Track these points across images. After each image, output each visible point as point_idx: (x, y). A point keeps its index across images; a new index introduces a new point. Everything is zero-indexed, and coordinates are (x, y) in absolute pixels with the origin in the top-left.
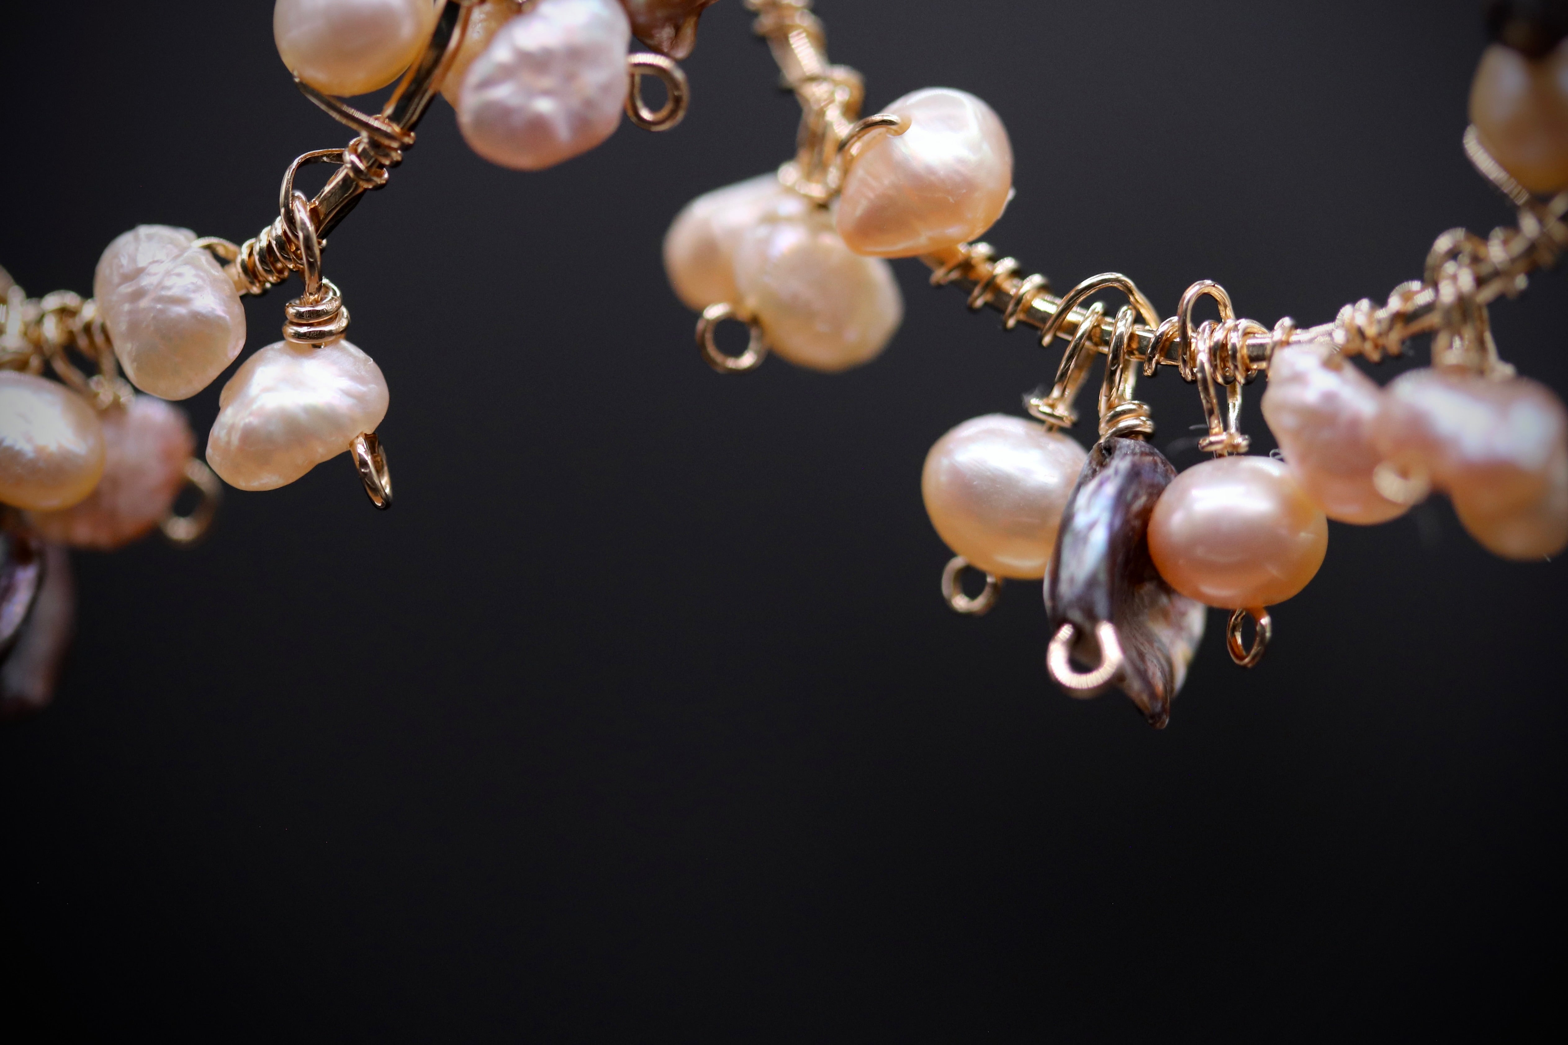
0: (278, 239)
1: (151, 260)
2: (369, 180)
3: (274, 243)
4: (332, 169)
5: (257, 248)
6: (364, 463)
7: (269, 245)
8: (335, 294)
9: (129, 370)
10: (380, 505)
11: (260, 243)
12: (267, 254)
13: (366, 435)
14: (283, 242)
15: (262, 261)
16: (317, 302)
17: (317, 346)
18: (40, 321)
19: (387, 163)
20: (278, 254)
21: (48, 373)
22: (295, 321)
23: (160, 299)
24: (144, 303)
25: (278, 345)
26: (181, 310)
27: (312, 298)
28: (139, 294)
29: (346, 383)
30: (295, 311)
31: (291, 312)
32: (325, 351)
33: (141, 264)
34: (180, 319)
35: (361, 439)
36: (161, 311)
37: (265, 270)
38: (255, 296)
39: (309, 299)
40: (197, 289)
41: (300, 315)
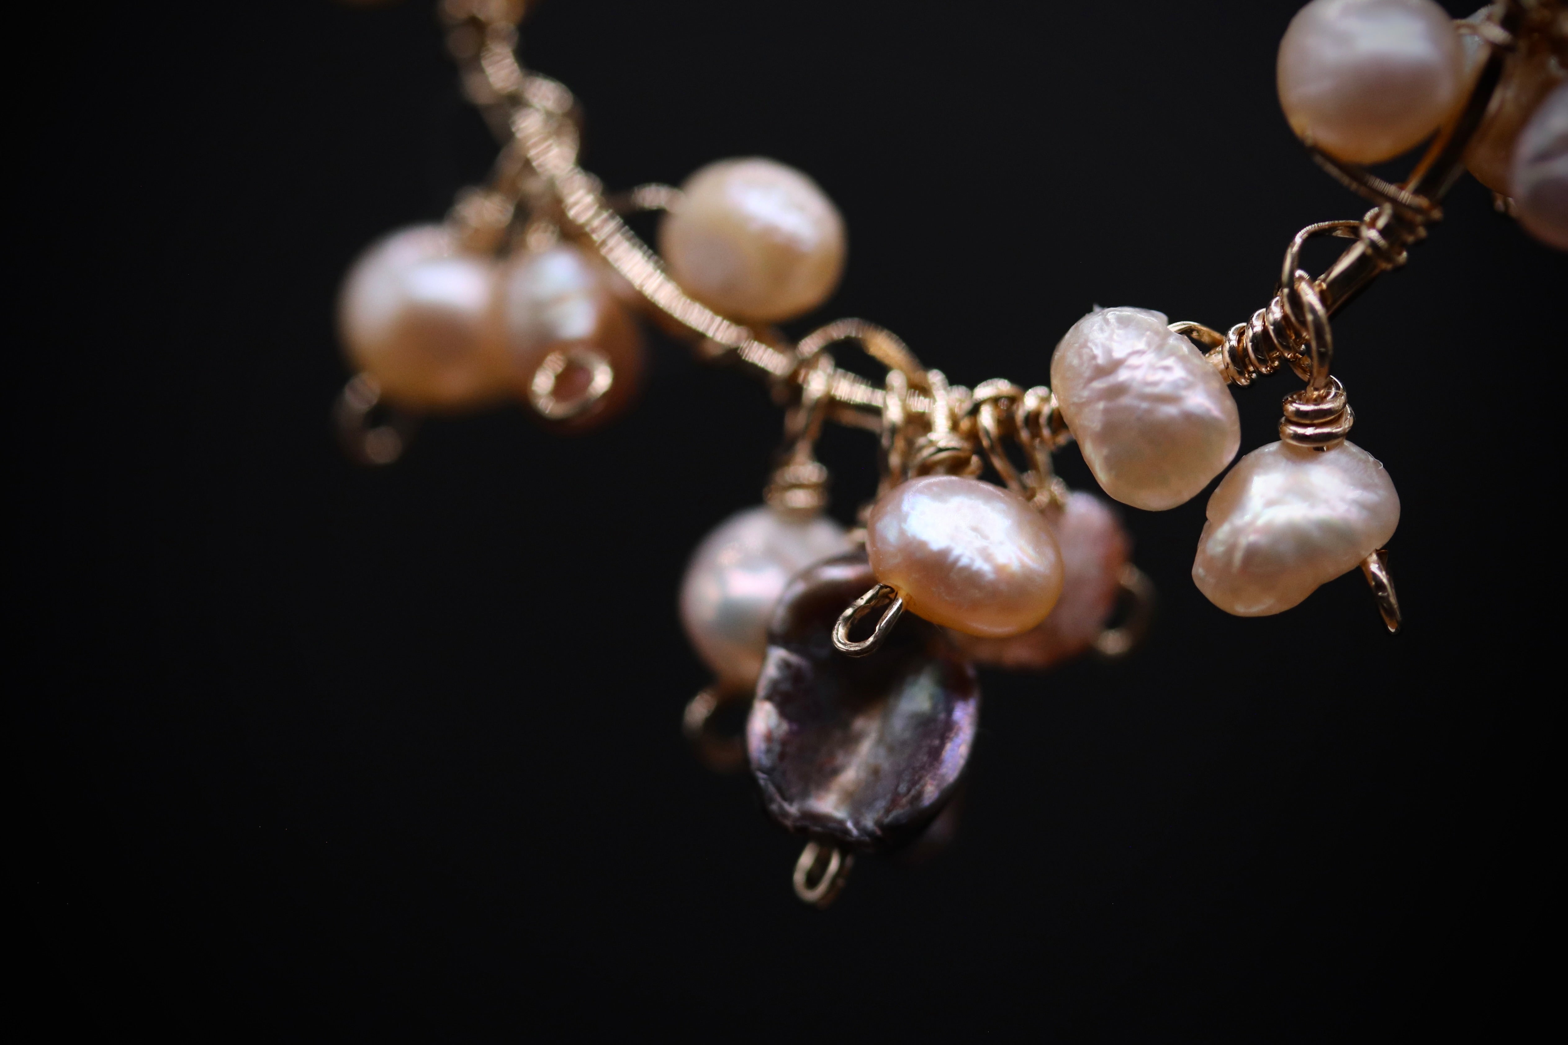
0: (1275, 324)
1: (1130, 350)
2: (1389, 259)
3: (1271, 328)
4: (1345, 246)
5: (1250, 333)
6: (1380, 585)
7: (1265, 330)
8: (1338, 388)
9: (1102, 476)
10: (1393, 630)
11: (1253, 329)
12: (1262, 341)
13: (1377, 550)
14: (1281, 327)
15: (1256, 349)
16: (1321, 399)
17: (1320, 450)
18: (975, 410)
19: (1410, 239)
20: (1275, 341)
21: (989, 475)
22: (1295, 419)
23: (1144, 397)
24: (1125, 401)
25: (1273, 447)
26: (1171, 410)
27: (1316, 393)
28: (1119, 390)
29: (1355, 494)
30: (1294, 409)
31: (1290, 410)
32: (1331, 456)
33: (1118, 354)
34: (1171, 420)
35: (1374, 557)
36: (1148, 411)
37: (1258, 359)
38: (1243, 388)
39: (1313, 395)
40: (1189, 386)
41: (1298, 413)
